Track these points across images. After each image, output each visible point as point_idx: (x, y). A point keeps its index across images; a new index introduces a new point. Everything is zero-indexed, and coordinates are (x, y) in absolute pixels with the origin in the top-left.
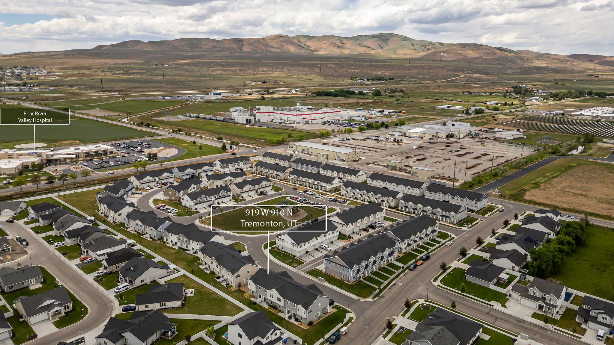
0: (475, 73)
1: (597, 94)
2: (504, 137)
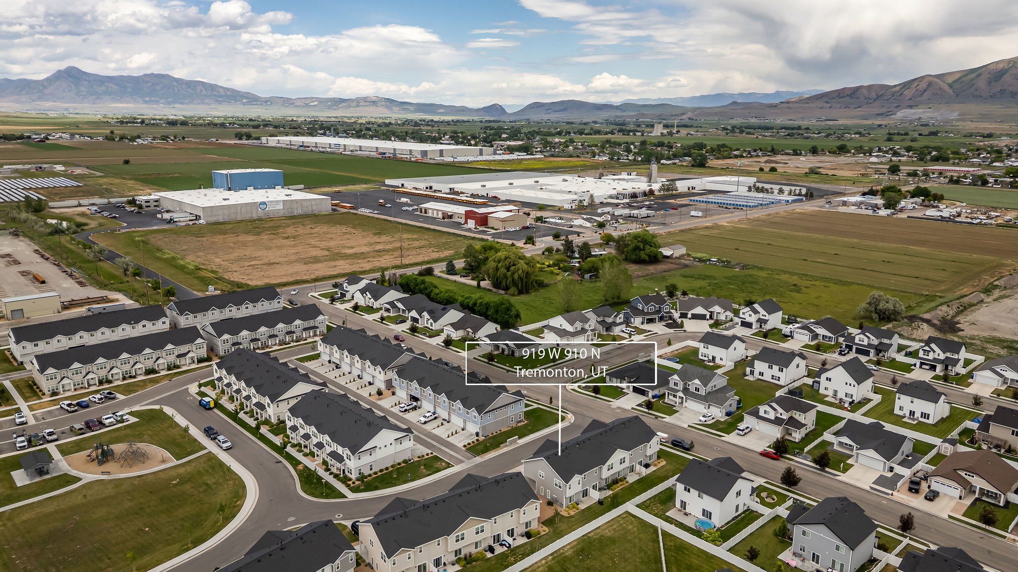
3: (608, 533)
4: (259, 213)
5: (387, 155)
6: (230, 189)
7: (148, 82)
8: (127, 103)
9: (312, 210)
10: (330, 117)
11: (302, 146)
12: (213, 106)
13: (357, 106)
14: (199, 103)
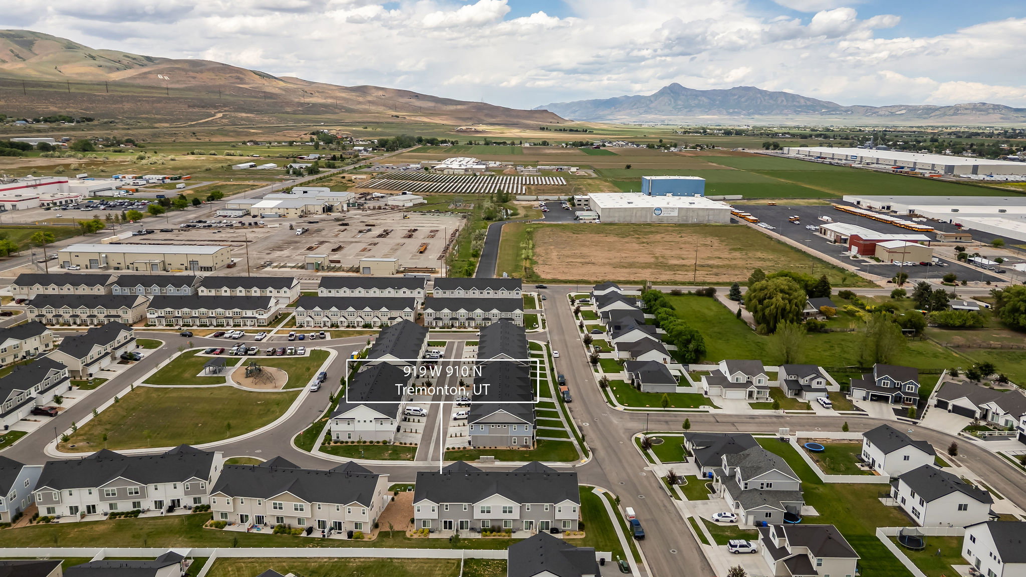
0: (236, 110)
1: (429, 141)
2: (401, 204)
3: (411, 568)
4: (653, 218)
5: (906, 170)
6: (650, 194)
7: (735, 95)
8: (714, 115)
9: (709, 220)
10: (912, 127)
11: (819, 157)
12: (790, 116)
13: (955, 114)
14: (777, 114)
